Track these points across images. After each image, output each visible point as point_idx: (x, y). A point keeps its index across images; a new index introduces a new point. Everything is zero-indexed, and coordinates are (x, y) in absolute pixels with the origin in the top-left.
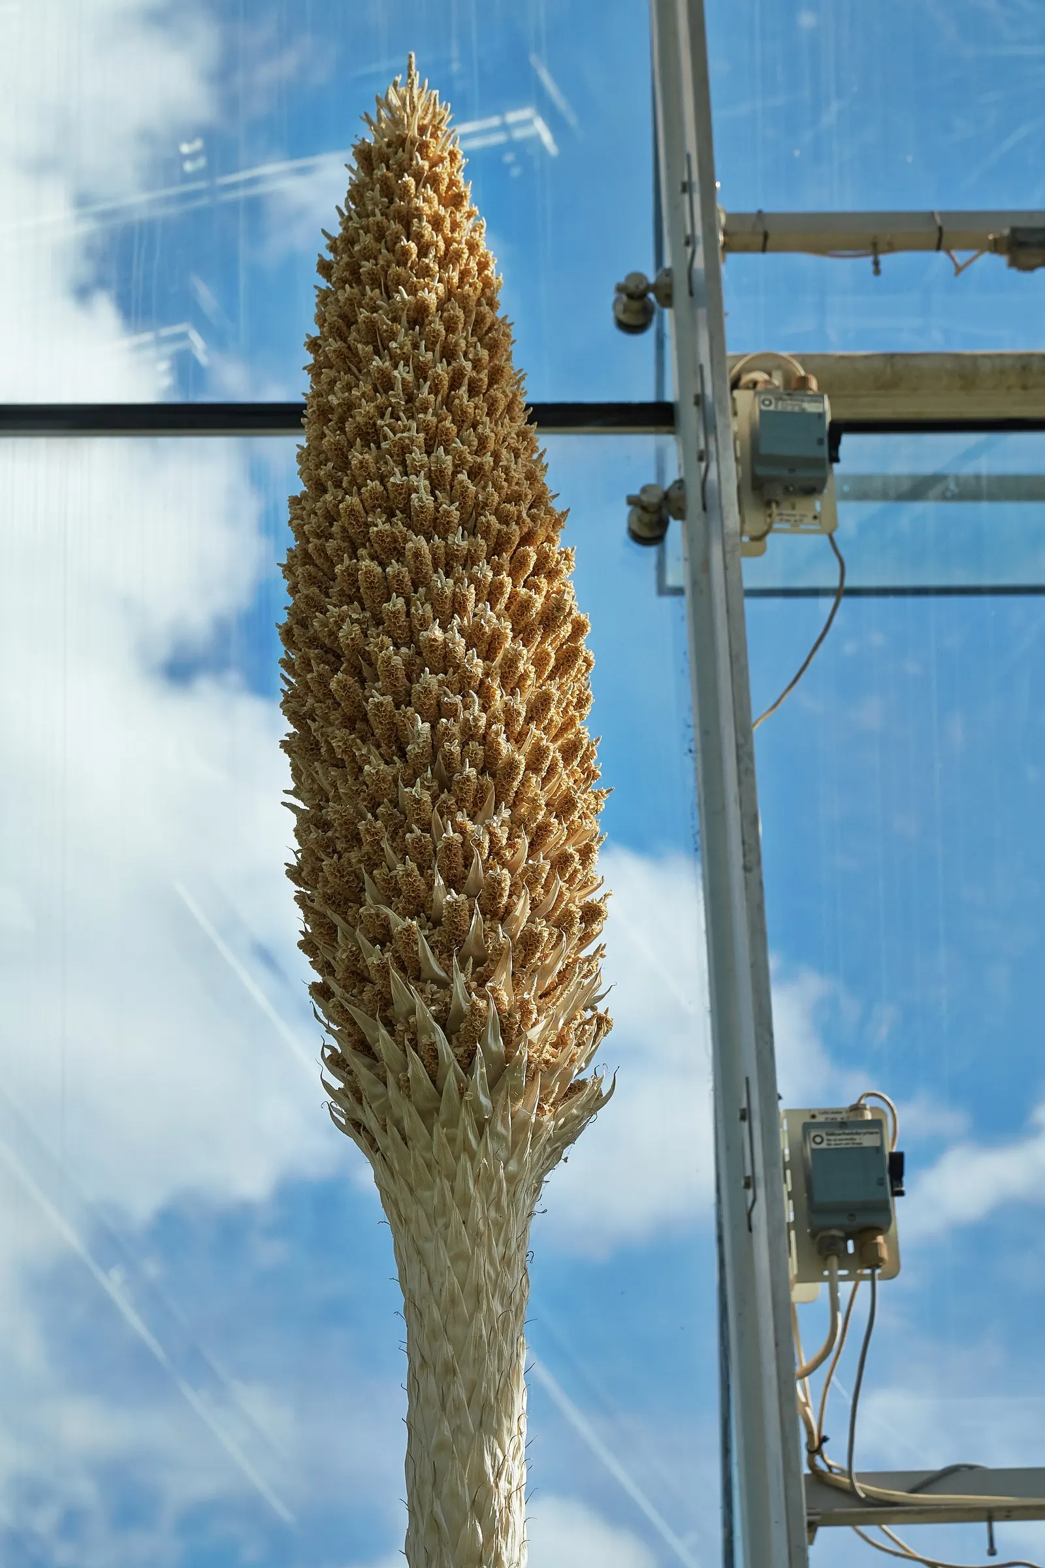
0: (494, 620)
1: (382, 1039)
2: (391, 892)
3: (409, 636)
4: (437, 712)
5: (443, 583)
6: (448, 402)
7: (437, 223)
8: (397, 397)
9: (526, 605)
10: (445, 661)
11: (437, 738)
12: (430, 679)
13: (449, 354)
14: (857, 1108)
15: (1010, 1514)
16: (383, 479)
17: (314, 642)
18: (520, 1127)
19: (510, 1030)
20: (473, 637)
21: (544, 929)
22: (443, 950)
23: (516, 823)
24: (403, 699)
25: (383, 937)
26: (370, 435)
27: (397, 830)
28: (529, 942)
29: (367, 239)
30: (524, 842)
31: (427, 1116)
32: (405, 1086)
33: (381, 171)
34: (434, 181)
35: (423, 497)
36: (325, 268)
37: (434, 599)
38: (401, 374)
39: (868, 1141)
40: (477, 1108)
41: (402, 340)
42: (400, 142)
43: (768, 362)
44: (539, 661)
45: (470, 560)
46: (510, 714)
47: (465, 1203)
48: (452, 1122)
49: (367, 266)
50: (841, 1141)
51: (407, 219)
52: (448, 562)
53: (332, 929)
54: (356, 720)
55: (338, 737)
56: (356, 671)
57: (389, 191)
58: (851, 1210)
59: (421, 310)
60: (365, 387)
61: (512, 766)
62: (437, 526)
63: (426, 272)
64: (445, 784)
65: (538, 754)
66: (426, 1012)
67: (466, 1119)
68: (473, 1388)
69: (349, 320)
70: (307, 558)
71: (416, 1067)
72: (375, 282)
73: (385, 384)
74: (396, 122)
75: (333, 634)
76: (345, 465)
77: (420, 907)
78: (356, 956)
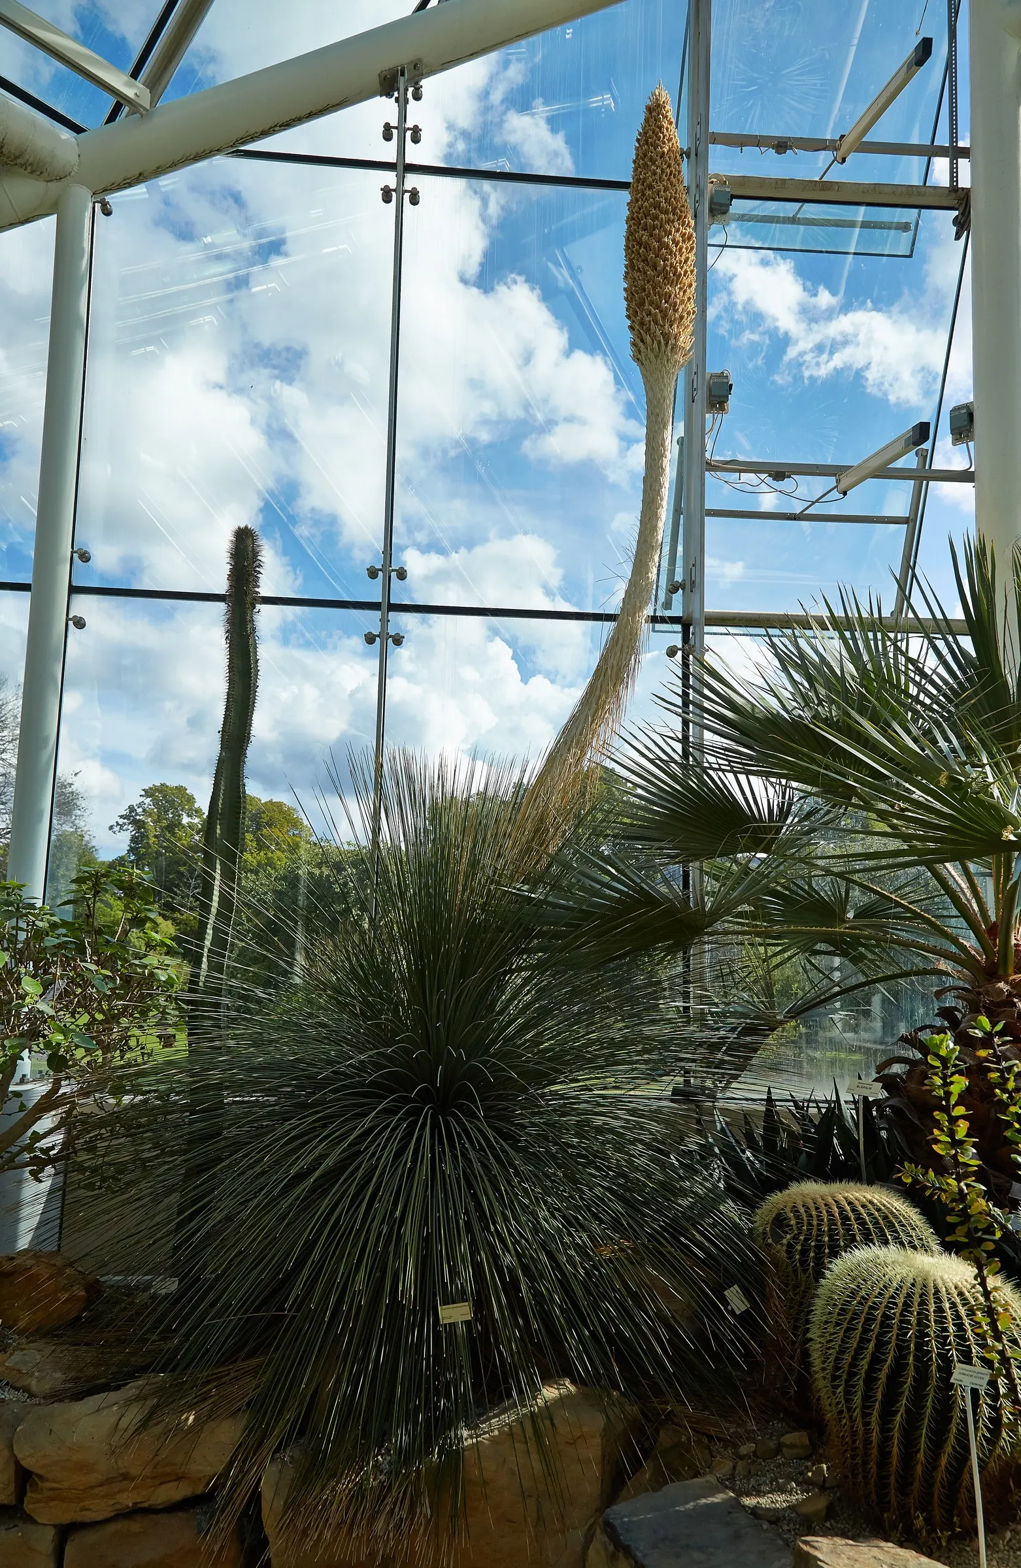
0: (678, 237)
1: (648, 339)
2: (651, 303)
3: (659, 240)
4: (665, 260)
5: (668, 227)
6: (669, 179)
7: (667, 129)
8: (657, 177)
9: (685, 234)
10: (667, 247)
11: (665, 266)
12: (664, 251)
13: (669, 166)
14: (723, 373)
15: (745, 471)
16: (654, 199)
17: (635, 240)
18: (676, 362)
19: (676, 338)
20: (674, 241)
21: (685, 314)
22: (663, 318)
23: (680, 289)
24: (657, 256)
25: (649, 314)
26: (650, 187)
27: (654, 288)
28: (682, 318)
29: (651, 133)
30: (681, 293)
31: (656, 357)
32: (652, 350)
33: (654, 114)
34: (667, 117)
35: (663, 205)
36: (638, 140)
37: (665, 231)
38: (659, 171)
39: (725, 380)
40: (668, 356)
41: (658, 162)
42: (659, 105)
43: (716, 176)
44: (687, 249)
45: (673, 221)
46: (681, 261)
47: (663, 378)
48: (661, 359)
49: (650, 140)
50: (719, 380)
51: (661, 127)
52: (669, 221)
53: (637, 312)
54: (645, 261)
55: (641, 265)
56: (645, 248)
57: (657, 120)
58: (720, 397)
59: (664, 152)
60: (650, 174)
61: (680, 274)
62: (666, 212)
63: (664, 143)
64: (665, 278)
65: (686, 272)
66: (658, 333)
67: (665, 359)
68: (663, 419)
69: (645, 155)
70: (633, 219)
71: (655, 345)
72: (652, 145)
73: (655, 173)
74: (657, 99)
75: (641, 239)
76: (644, 195)
77: (658, 307)
78: (642, 319)
